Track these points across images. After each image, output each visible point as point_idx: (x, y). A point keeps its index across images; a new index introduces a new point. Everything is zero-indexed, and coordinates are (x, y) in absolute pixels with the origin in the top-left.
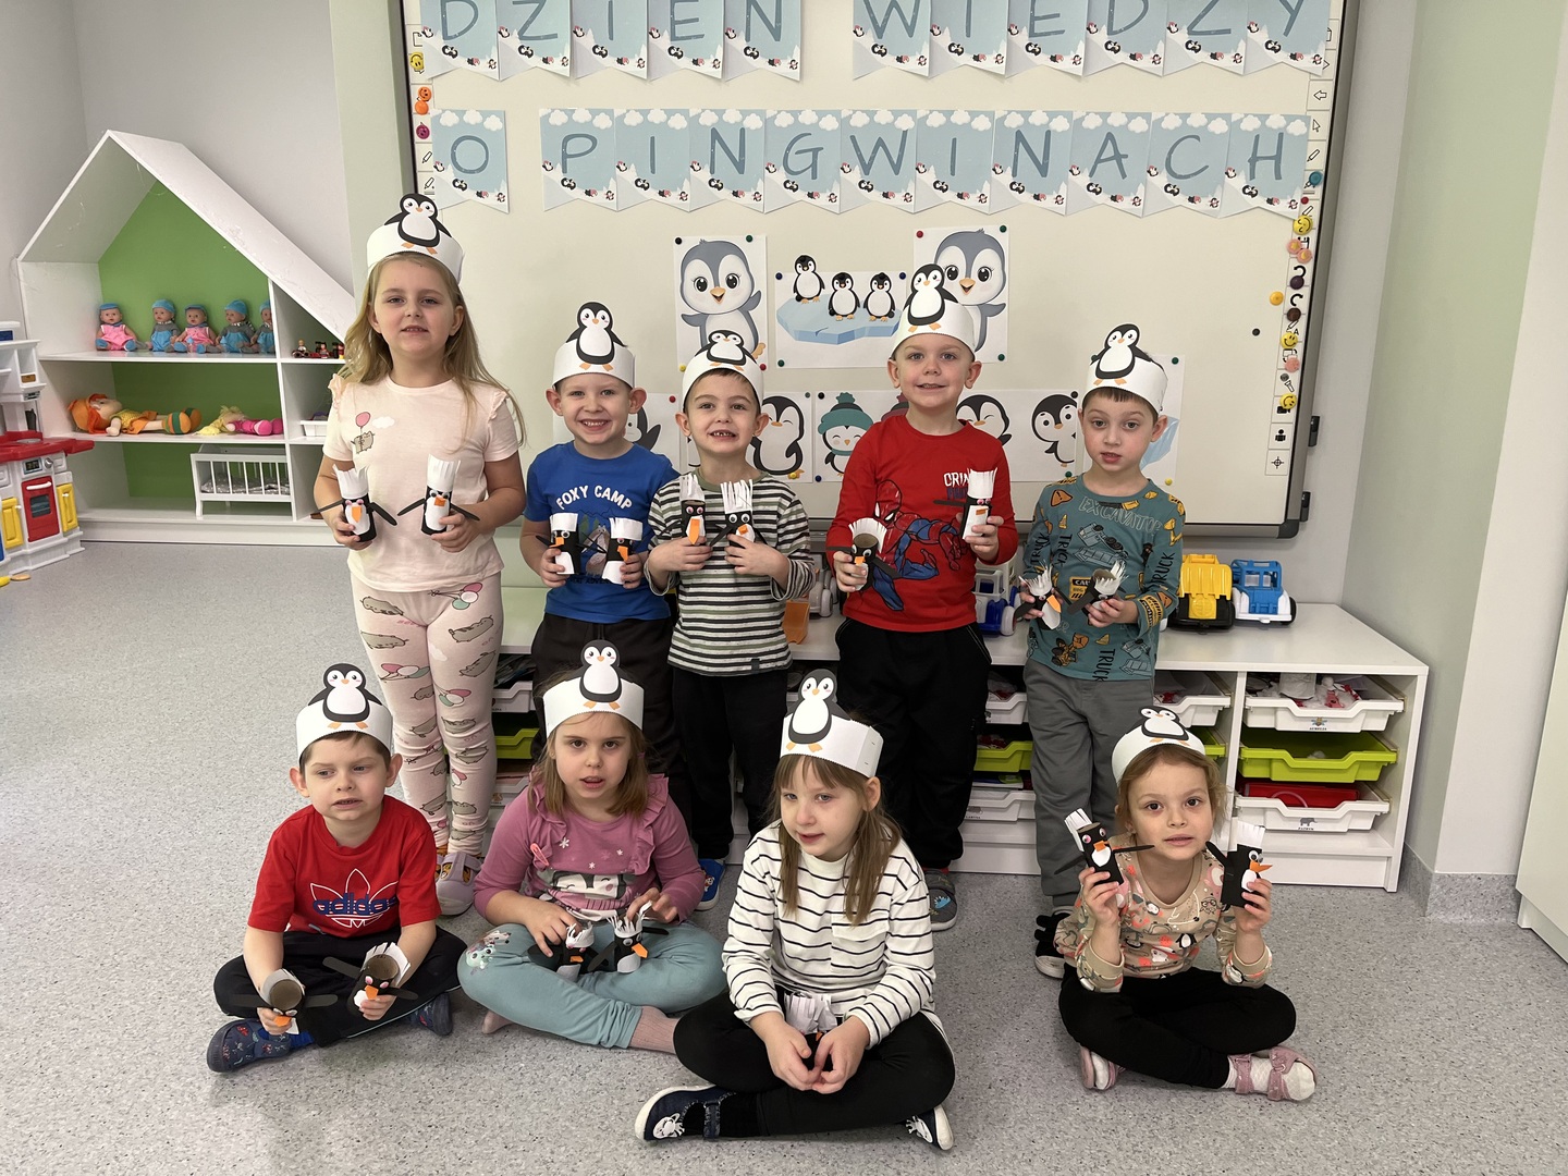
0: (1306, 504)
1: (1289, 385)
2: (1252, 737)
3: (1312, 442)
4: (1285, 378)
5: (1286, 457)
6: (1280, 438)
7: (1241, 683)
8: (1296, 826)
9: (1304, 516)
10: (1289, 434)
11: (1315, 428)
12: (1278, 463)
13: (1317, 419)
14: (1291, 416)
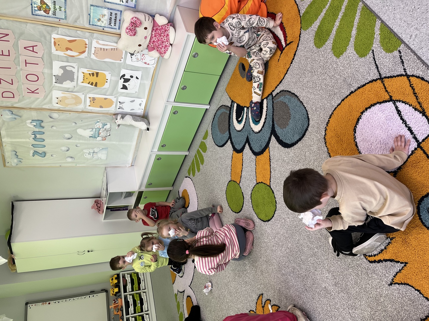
0: (103, 290)
1: (86, 297)
2: (133, 290)
3: (94, 292)
4: (85, 298)
5: (96, 294)
6: (93, 296)
7: (125, 294)
8: (144, 282)
9: (105, 290)
10: (93, 295)
11: (92, 292)
12: (97, 295)
13: (90, 292)
14: (90, 296)
